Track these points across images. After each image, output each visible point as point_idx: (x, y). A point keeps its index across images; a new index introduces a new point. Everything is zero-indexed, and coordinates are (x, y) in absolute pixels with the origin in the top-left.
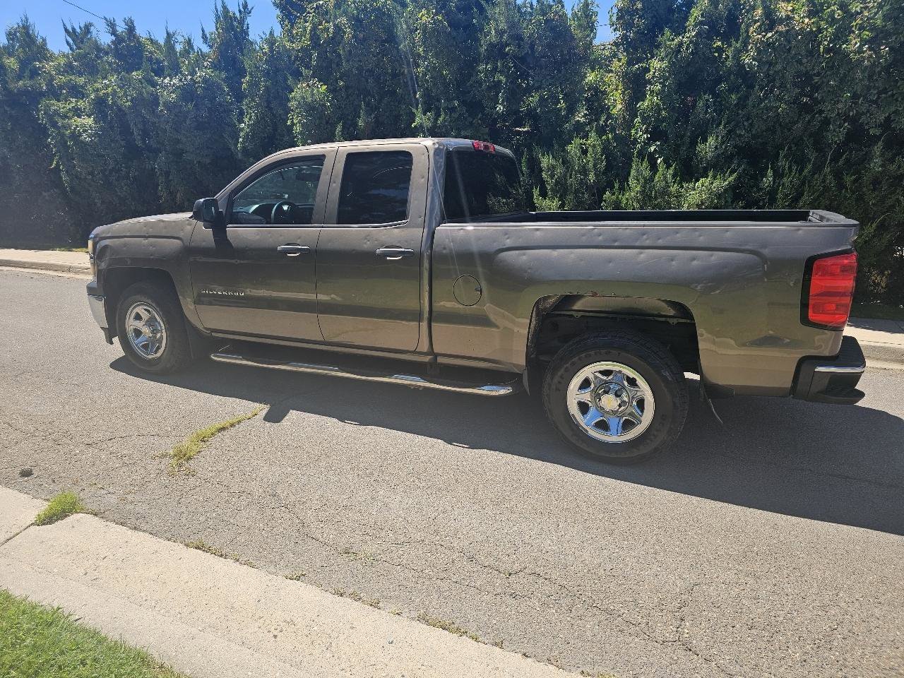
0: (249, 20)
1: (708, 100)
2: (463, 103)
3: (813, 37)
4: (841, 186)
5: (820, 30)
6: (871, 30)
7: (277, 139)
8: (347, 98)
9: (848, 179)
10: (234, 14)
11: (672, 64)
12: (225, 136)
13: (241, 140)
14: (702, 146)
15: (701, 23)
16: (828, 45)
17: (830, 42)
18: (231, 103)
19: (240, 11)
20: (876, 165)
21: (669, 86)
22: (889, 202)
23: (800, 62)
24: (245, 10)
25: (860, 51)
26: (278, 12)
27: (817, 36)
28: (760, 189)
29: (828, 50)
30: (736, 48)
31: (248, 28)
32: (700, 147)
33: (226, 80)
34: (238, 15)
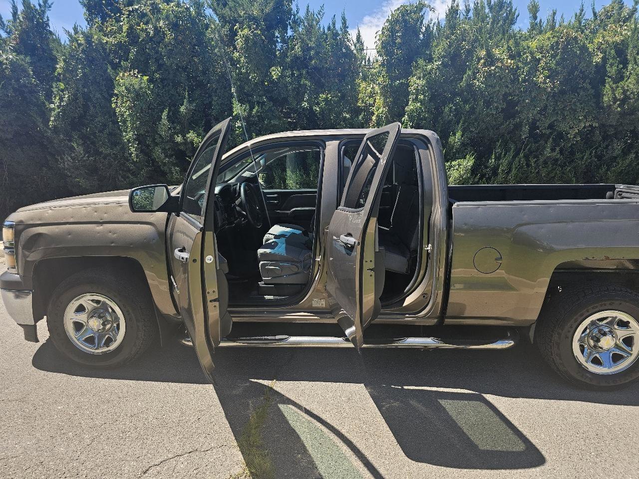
0: (48, 13)
1: (451, 108)
2: (270, 99)
3: (515, 71)
4: (528, 165)
5: (518, 67)
6: (548, 70)
7: (87, 119)
8: (163, 88)
9: (532, 161)
10: (35, 6)
11: (427, 82)
12: (32, 114)
13: (52, 119)
14: (453, 138)
15: (444, 57)
16: (525, 77)
17: (526, 76)
18: (37, 85)
19: (40, 5)
20: (547, 152)
21: (427, 96)
22: (552, 175)
23: (507, 87)
24: (46, 4)
25: (545, 83)
26: (84, 10)
27: (516, 71)
28: (486, 167)
29: (524, 81)
30: (469, 75)
31: (48, 20)
32: (451, 139)
33: (31, 64)
34: (38, 7)
